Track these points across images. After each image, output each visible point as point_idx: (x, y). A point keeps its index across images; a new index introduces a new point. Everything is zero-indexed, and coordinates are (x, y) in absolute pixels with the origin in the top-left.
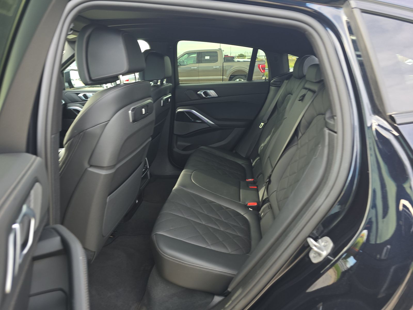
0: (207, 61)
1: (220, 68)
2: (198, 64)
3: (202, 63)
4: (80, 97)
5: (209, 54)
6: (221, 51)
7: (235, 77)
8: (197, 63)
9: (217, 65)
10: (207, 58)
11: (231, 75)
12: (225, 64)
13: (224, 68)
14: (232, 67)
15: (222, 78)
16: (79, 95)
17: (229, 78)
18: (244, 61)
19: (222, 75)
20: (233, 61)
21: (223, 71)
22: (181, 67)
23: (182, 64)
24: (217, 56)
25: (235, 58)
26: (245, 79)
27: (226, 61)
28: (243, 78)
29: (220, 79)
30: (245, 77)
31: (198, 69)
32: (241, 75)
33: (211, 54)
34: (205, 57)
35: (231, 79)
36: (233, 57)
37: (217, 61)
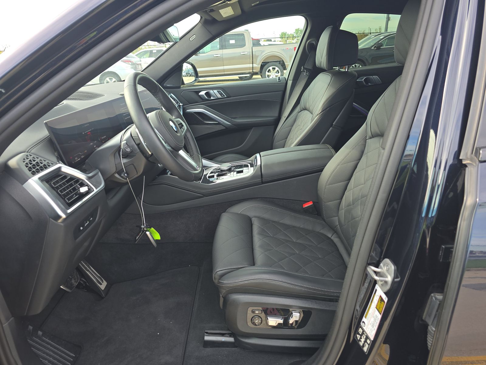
0: (233, 46)
1: (249, 54)
3: (226, 49)
4: (200, 96)
5: (234, 37)
6: (249, 32)
7: (267, 64)
8: (220, 49)
9: (247, 50)
10: (232, 42)
11: (262, 63)
12: (255, 49)
13: (253, 54)
14: (263, 52)
15: (252, 66)
16: (201, 94)
17: (260, 66)
18: (270, 45)
19: (252, 63)
20: (260, 45)
21: (253, 58)
22: (200, 55)
24: (245, 40)
25: (260, 41)
26: (280, 66)
27: (254, 45)
28: (277, 64)
29: (249, 68)
30: (280, 64)
31: (222, 56)
32: (275, 62)
33: (237, 37)
34: (230, 41)
35: (262, 67)
36: (258, 40)
37: (245, 45)
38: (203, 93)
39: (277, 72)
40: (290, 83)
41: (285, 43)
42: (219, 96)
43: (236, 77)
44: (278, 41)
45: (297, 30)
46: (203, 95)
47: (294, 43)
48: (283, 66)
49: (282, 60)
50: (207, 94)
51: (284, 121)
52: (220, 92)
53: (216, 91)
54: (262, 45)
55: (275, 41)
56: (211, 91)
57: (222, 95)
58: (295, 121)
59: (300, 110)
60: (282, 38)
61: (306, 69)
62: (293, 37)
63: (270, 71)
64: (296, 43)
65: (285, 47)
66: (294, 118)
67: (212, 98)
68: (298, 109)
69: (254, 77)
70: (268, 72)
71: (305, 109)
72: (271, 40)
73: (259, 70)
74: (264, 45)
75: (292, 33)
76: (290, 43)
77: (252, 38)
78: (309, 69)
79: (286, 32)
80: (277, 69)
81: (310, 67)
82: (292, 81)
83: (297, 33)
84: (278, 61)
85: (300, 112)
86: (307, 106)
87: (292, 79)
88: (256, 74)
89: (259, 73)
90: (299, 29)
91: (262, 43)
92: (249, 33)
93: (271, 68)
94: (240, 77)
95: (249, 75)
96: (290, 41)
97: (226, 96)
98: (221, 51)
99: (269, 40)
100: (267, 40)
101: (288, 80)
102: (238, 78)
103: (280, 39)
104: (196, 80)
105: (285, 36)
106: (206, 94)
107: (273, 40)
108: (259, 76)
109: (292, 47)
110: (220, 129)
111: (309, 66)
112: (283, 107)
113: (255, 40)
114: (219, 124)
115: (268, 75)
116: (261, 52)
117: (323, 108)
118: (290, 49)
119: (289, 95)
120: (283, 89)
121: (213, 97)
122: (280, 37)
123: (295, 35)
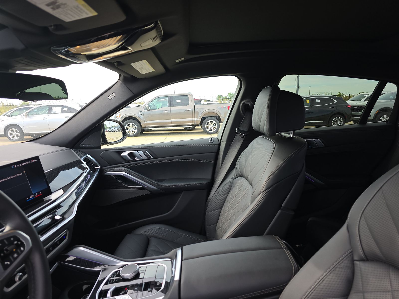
0: (179, 105)
1: (191, 110)
2: (170, 108)
3: (173, 106)
4: (122, 157)
5: (180, 98)
7: (206, 118)
8: (169, 106)
9: (190, 107)
10: (179, 101)
11: (202, 117)
12: (196, 107)
13: (195, 111)
14: (203, 109)
15: (194, 120)
16: (123, 154)
17: (201, 120)
18: (208, 104)
19: (194, 117)
20: (201, 104)
21: (195, 114)
22: (153, 110)
23: (153, 107)
24: (188, 100)
25: (201, 101)
26: (217, 120)
27: (196, 104)
28: (214, 119)
29: (192, 121)
30: (216, 118)
31: (170, 112)
32: (212, 117)
33: (182, 98)
34: (177, 100)
35: (203, 120)
36: (200, 101)
37: (188, 104)
38: (126, 154)
39: (215, 125)
40: (223, 145)
41: (221, 103)
42: (144, 157)
43: (182, 128)
44: (215, 101)
45: (230, 94)
46: (126, 156)
47: (227, 103)
48: (220, 120)
49: (218, 116)
50: (131, 155)
51: (218, 186)
52: (146, 153)
53: (140, 152)
54: (202, 104)
55: (213, 101)
56: (135, 152)
57: (148, 156)
58: (230, 188)
59: (236, 176)
60: (218, 99)
61: (241, 131)
62: (227, 99)
63: (208, 124)
64: (229, 103)
65: (220, 106)
66: (229, 184)
67: (136, 159)
68: (233, 174)
69: (196, 127)
70: (207, 124)
71: (242, 176)
72: (210, 100)
73: (200, 123)
74: (204, 104)
75: (226, 96)
76: (224, 103)
77: (194, 99)
78: (244, 131)
79: (221, 96)
80: (214, 122)
81: (245, 129)
82: (225, 143)
83: (229, 96)
84: (215, 116)
85: (236, 178)
86: (245, 173)
87: (225, 141)
88: (198, 125)
89: (200, 125)
90: (231, 93)
91: (202, 102)
92: (192, 95)
93: (209, 121)
94: (186, 128)
95: (191, 126)
96: (225, 101)
97: (152, 157)
98: (169, 108)
99: (208, 100)
100: (207, 100)
101: (222, 142)
102: (184, 128)
103: (217, 100)
104: (124, 138)
105: (221, 98)
106: (129, 155)
107: (211, 100)
108: (200, 127)
109: (226, 106)
110: (144, 194)
111: (244, 127)
112: (217, 169)
113: (197, 100)
114: (143, 188)
115: (207, 127)
116: (202, 109)
117: (267, 185)
118: (225, 107)
119: (223, 157)
120: (216, 150)
121: (138, 158)
122: (217, 98)
123: (228, 98)
